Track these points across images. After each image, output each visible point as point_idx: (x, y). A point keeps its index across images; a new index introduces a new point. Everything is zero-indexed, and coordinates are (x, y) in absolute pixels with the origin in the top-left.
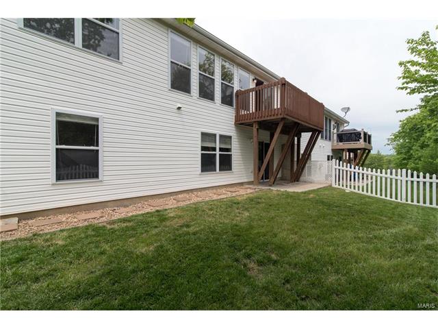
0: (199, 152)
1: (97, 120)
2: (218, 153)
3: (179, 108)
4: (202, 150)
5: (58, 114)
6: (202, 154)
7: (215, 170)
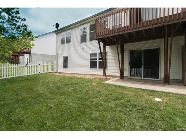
0: (90, 61)
1: (67, 56)
2: (98, 61)
3: (83, 48)
4: (91, 60)
5: (64, 57)
6: (91, 62)
7: (97, 68)
